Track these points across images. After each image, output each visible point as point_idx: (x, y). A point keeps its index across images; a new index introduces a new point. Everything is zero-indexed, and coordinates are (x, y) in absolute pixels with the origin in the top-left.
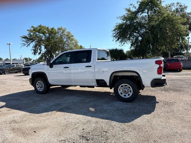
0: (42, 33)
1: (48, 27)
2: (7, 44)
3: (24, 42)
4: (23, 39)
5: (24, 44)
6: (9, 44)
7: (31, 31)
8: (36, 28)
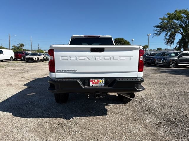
0: (175, 19)
1: (186, 10)
2: (147, 35)
3: (156, 32)
4: (156, 28)
5: (156, 34)
6: (149, 35)
7: (164, 19)
8: (173, 14)
